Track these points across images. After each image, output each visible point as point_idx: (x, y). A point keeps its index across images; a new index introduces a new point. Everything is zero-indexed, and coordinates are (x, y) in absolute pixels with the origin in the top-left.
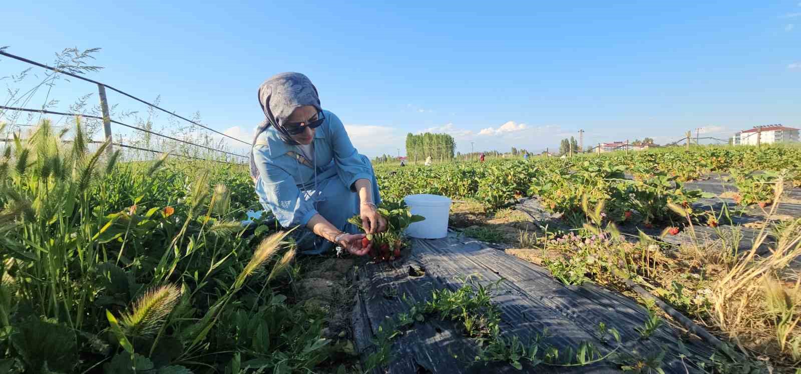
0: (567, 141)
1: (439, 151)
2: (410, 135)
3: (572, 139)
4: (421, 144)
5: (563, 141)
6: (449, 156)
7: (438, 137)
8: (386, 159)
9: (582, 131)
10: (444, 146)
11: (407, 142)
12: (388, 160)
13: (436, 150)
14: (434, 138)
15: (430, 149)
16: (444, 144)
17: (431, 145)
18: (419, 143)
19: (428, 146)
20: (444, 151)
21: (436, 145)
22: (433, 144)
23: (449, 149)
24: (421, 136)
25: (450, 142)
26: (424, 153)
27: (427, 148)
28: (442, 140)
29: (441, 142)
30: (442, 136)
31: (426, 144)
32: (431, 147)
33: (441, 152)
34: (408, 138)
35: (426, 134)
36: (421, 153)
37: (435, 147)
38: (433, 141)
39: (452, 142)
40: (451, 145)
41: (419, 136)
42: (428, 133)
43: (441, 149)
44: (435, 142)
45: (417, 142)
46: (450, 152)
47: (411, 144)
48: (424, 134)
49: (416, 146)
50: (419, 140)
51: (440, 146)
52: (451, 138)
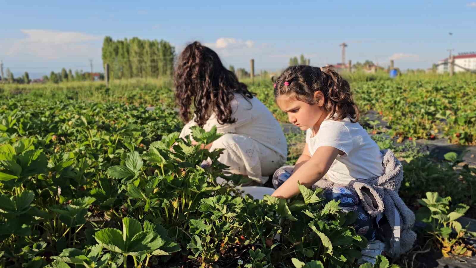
0: (295, 59)
1: (153, 64)
2: (108, 40)
3: (302, 57)
4: (126, 54)
5: (291, 59)
7: (152, 45)
8: (66, 76)
9: (345, 45)
10: (161, 57)
11: (103, 49)
12: (69, 77)
13: (149, 63)
14: (147, 48)
15: (140, 62)
16: (161, 54)
17: (140, 55)
18: (123, 52)
19: (137, 56)
20: (160, 64)
21: (149, 55)
22: (145, 54)
23: (168, 62)
24: (127, 43)
25: (169, 53)
26: (131, 67)
27: (135, 59)
28: (158, 49)
29: (157, 52)
30: (158, 43)
31: (133, 54)
32: (142, 59)
33: (157, 66)
34: (104, 44)
35: (134, 39)
36: (127, 67)
37: (147, 58)
38: (145, 50)
39: (171, 53)
40: (171, 57)
41: (122, 43)
42: (137, 38)
43: (157, 62)
44: (147, 52)
45: (120, 50)
46: (169, 67)
47: (111, 53)
48: (130, 40)
49: (118, 57)
50: (123, 48)
51: (155, 58)
52: (170, 48)
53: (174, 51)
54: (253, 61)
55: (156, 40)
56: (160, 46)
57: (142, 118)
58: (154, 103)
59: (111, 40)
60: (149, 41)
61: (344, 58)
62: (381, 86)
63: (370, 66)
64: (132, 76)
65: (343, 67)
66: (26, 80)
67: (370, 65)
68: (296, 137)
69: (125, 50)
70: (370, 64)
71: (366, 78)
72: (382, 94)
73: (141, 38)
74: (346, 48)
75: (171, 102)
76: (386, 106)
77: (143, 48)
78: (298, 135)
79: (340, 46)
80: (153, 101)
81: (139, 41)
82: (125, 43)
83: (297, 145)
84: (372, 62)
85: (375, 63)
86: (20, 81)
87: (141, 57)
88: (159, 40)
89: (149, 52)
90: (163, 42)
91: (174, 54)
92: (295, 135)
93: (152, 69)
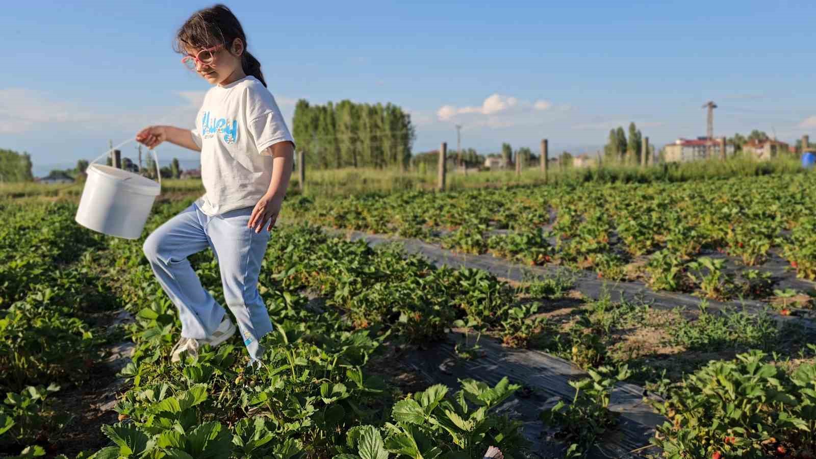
0: (620, 132)
1: (375, 144)
2: (303, 106)
3: (632, 127)
4: (330, 127)
5: (613, 132)
6: (400, 157)
7: (373, 112)
10: (388, 132)
13: (367, 142)
14: (364, 114)
15: (354, 141)
16: (387, 127)
17: (354, 129)
18: (326, 125)
19: (349, 131)
20: (386, 145)
21: (368, 130)
22: (362, 128)
23: (399, 140)
24: (332, 110)
25: (400, 125)
26: (338, 150)
27: (345, 137)
28: (382, 120)
29: (379, 123)
30: (382, 110)
31: (343, 128)
32: (356, 136)
33: (381, 147)
34: (296, 113)
35: (344, 104)
36: (331, 148)
37: (364, 135)
38: (361, 122)
39: (405, 126)
40: (404, 131)
41: (324, 109)
42: (349, 102)
43: (381, 140)
44: (365, 124)
45: (321, 123)
46: (400, 148)
47: (306, 127)
48: (337, 105)
49: (318, 132)
50: (325, 119)
51: (378, 134)
52: (403, 116)
53: (409, 122)
54: (546, 142)
55: (379, 104)
56: (385, 114)
57: (365, 274)
58: (380, 227)
59: (307, 105)
60: (367, 105)
61: (710, 129)
62: (789, 198)
63: (761, 142)
64: (339, 166)
65: (709, 143)
66: (175, 172)
67: (759, 139)
68: (633, 313)
69: (329, 120)
70: (761, 137)
71: (754, 169)
72: (793, 215)
73: (355, 101)
74: (714, 110)
75: (408, 229)
76: (804, 251)
77: (359, 117)
78: (638, 309)
79: (704, 106)
80: (378, 225)
81: (352, 107)
82: (329, 109)
83: (638, 332)
84: (764, 134)
85: (771, 135)
86: (166, 174)
87: (356, 133)
88: (384, 105)
89: (368, 125)
90: (391, 107)
91: (409, 126)
92: (632, 309)
93: (372, 152)
